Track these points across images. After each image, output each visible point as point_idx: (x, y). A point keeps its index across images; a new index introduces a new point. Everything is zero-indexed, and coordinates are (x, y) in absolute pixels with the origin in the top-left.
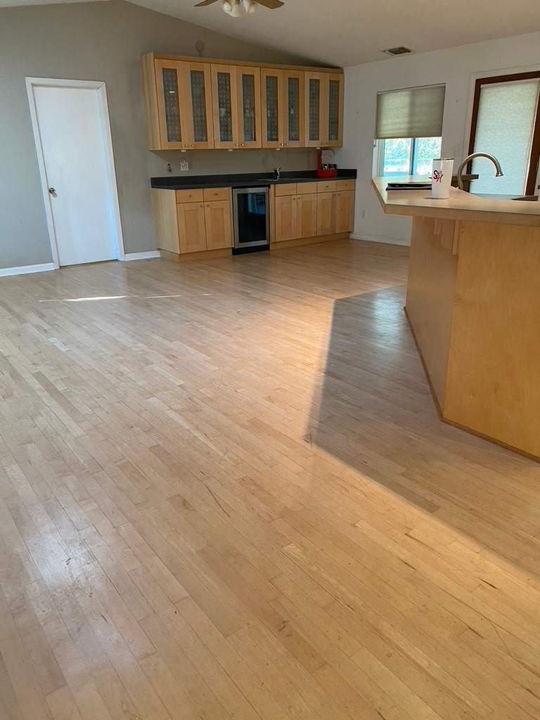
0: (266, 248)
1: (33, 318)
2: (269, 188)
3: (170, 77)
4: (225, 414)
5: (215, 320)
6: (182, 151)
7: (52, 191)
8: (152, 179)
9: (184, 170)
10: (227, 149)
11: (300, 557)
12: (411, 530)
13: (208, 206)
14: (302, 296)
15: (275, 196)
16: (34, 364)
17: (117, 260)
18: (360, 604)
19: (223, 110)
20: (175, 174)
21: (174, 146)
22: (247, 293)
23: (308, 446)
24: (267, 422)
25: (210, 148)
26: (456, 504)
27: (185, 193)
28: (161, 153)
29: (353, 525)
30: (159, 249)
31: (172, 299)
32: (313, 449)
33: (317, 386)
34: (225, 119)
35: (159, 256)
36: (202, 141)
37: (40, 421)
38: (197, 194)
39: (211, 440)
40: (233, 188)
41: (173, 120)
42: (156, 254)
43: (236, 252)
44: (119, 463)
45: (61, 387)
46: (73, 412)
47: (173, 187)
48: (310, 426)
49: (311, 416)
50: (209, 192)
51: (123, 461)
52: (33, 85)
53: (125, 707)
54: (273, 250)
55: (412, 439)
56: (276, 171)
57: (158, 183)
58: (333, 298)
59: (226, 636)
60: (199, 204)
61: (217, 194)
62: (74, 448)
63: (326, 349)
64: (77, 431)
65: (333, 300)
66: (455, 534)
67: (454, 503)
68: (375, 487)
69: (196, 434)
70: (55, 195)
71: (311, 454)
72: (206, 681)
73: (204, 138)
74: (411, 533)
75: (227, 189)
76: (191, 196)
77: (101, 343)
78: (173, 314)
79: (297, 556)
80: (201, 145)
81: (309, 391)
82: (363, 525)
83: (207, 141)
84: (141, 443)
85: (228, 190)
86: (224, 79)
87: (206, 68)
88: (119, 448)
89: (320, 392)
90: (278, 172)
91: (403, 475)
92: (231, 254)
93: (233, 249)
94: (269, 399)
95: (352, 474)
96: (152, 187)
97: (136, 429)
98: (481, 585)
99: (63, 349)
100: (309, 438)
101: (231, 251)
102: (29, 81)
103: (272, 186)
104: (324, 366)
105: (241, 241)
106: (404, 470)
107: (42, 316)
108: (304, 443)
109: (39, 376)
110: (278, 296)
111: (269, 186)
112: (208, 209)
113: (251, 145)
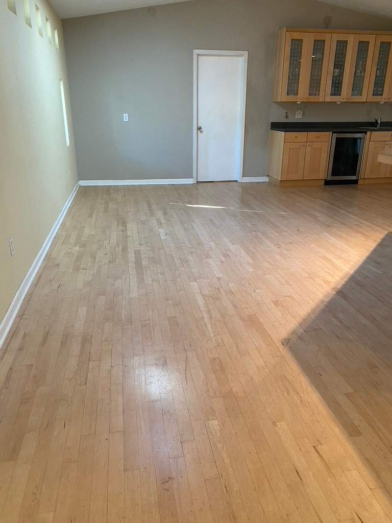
0: (356, 182)
1: (159, 214)
2: (366, 134)
3: (297, 46)
4: (234, 306)
5: (277, 234)
6: (298, 103)
7: (199, 129)
8: (272, 123)
9: (298, 117)
10: (335, 102)
11: (216, 432)
12: (321, 444)
13: (309, 145)
14: (360, 225)
15: (370, 141)
16: (140, 244)
17: (236, 181)
18: (235, 489)
19: (337, 70)
20: (291, 120)
21: (292, 98)
22: (315, 215)
23: (281, 348)
24: (261, 320)
25: (320, 101)
26: (380, 437)
27: (292, 135)
28: (281, 104)
29: (274, 423)
30: (268, 176)
31: (256, 213)
32: (284, 351)
33: (322, 301)
34: (338, 78)
35: (268, 181)
36: (315, 95)
37: (119, 283)
38: (302, 136)
39: (212, 323)
40: (333, 133)
41: (294, 79)
42: (266, 179)
43: (327, 183)
44: (143, 323)
45: (144, 263)
46: (141, 280)
47: (283, 129)
48: (294, 332)
49: (301, 325)
50: (312, 135)
51: (147, 322)
52: (198, 55)
53: (35, 491)
54: (360, 185)
55: (377, 367)
56: (377, 121)
57: (276, 126)
58: (387, 231)
59: (125, 470)
60: (303, 144)
61: (318, 137)
62: (125, 305)
63: (352, 272)
64: (134, 294)
65: (387, 232)
66: (360, 464)
67: (378, 435)
68: (313, 397)
69: (204, 316)
70: (202, 132)
71: (279, 354)
72: (92, 497)
73: (317, 93)
74: (319, 448)
75: (327, 133)
76: (296, 137)
77: (188, 237)
78: (249, 225)
79: (214, 432)
80: (313, 99)
81: (312, 304)
82: (282, 426)
83: (319, 95)
84: (166, 313)
85: (329, 134)
86: (342, 46)
87: (327, 37)
88: (150, 312)
89: (322, 307)
90: (379, 122)
91: (347, 395)
92: (323, 184)
93: (326, 180)
94: (276, 303)
95: (302, 381)
96: (271, 129)
97: (170, 302)
98: (354, 519)
99: (163, 238)
100: (287, 342)
101: (324, 182)
102: (196, 52)
103: (368, 133)
104: (339, 287)
105: (333, 175)
106: (350, 390)
107: (165, 213)
108: (279, 345)
109: (138, 253)
110: (339, 222)
111: (366, 133)
112: (309, 148)
113: (357, 99)
